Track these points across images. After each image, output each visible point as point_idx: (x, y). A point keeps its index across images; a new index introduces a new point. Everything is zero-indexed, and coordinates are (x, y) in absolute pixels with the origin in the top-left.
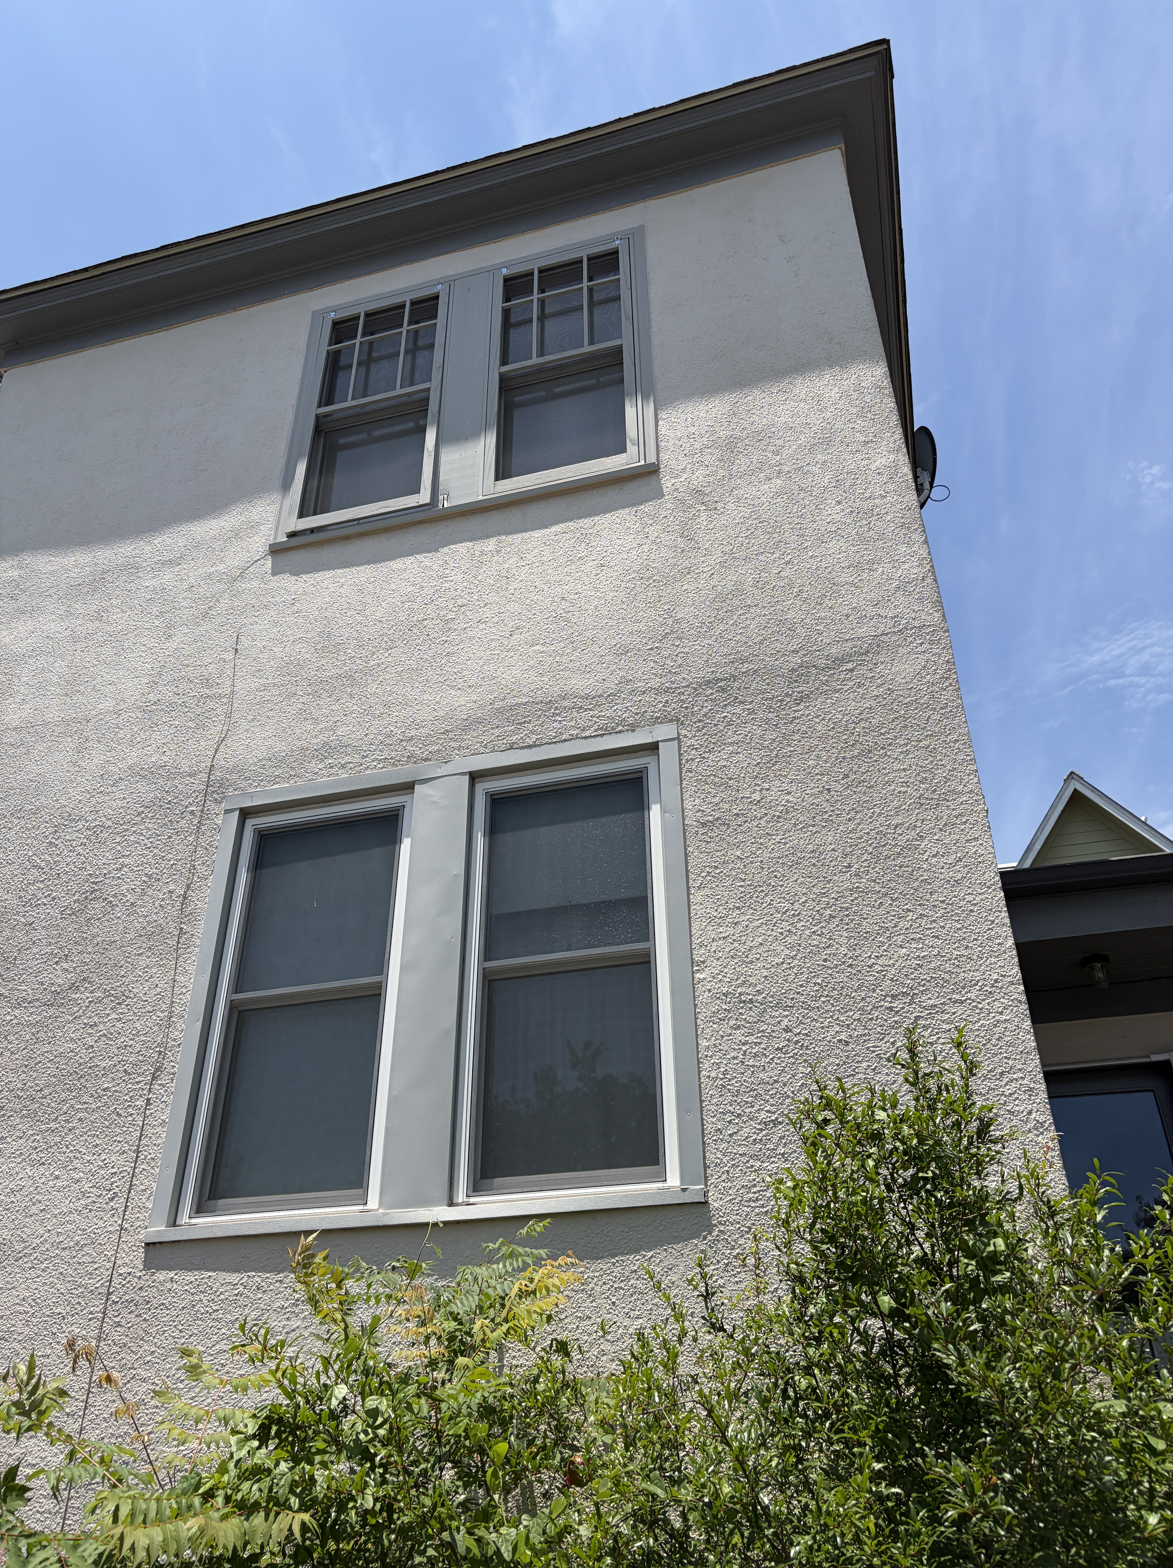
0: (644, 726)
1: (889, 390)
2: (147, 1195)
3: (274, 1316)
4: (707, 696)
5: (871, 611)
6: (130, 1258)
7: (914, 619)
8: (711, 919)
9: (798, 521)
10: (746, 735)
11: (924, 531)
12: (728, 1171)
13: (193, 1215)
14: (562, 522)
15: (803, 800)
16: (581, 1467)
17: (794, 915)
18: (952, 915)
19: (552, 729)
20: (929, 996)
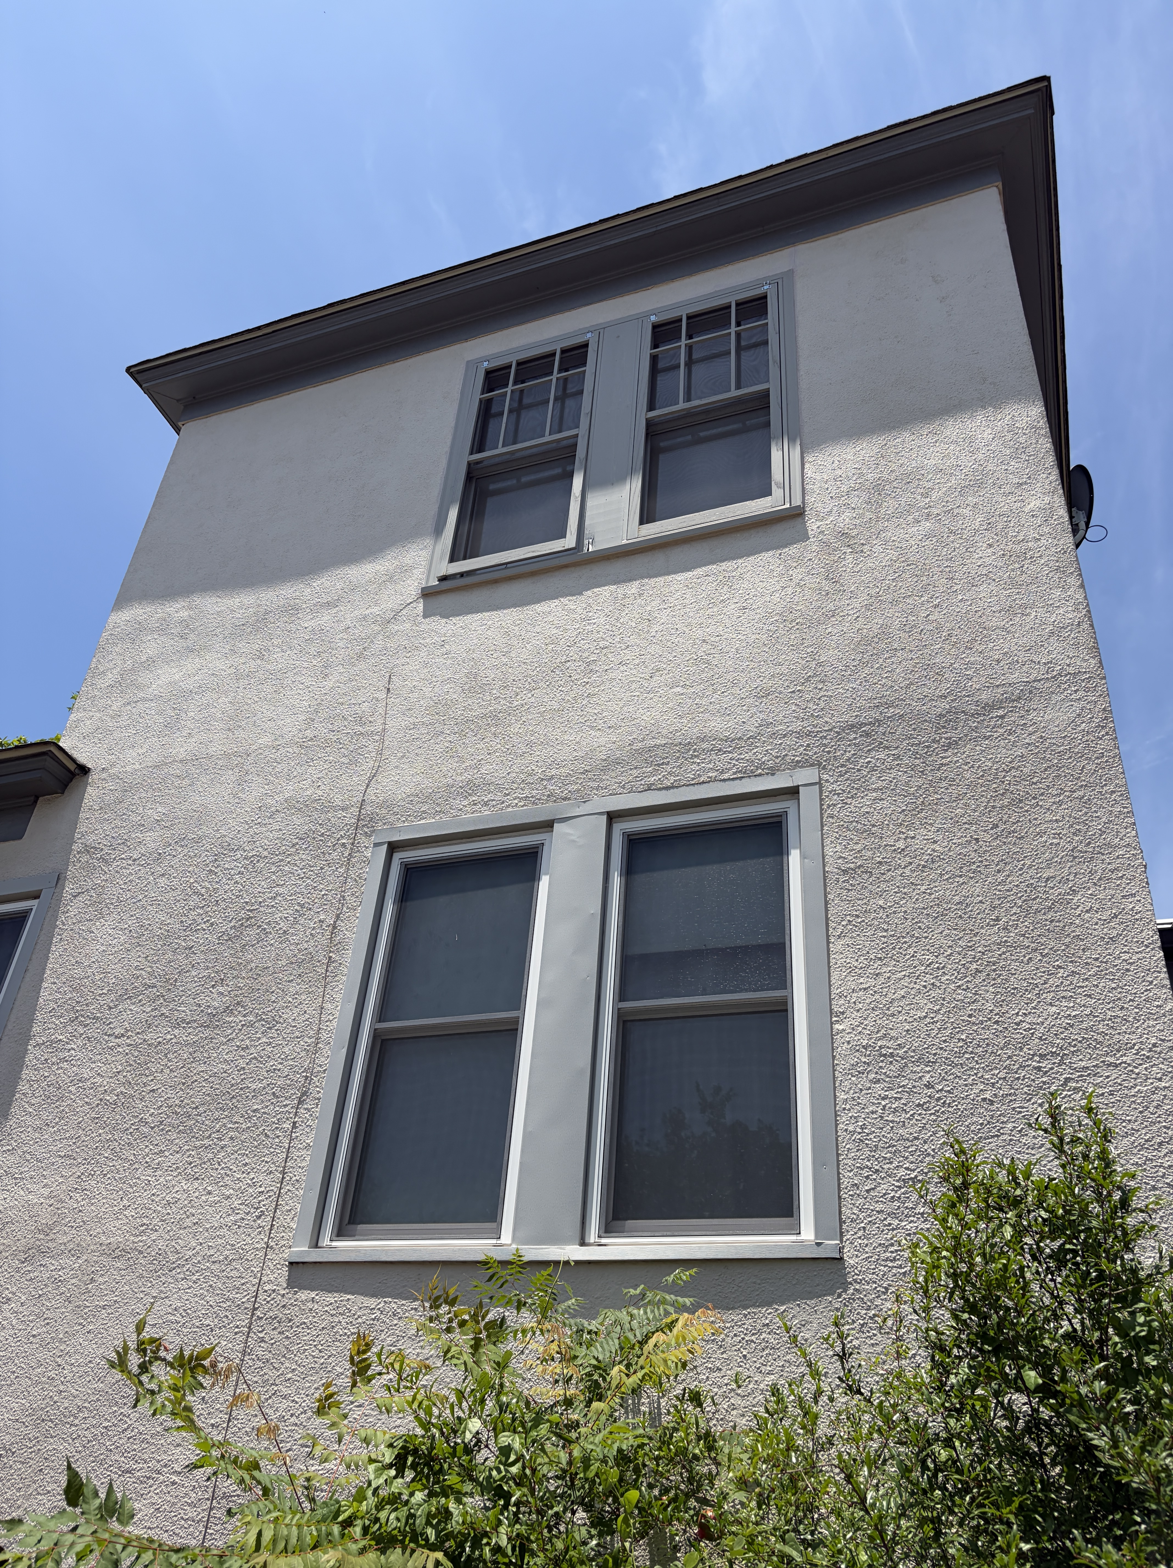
0: (784, 770)
1: (1045, 430)
2: (291, 1216)
3: (409, 1343)
4: (850, 741)
5: (1022, 657)
6: (275, 1276)
7: (1068, 665)
8: (851, 970)
9: (946, 564)
10: (891, 782)
11: (1080, 575)
12: (864, 1228)
13: (335, 1238)
14: (705, 565)
15: (949, 850)
16: (713, 1522)
17: (938, 968)
18: (1106, 974)
19: (691, 770)
20: (1081, 1057)
